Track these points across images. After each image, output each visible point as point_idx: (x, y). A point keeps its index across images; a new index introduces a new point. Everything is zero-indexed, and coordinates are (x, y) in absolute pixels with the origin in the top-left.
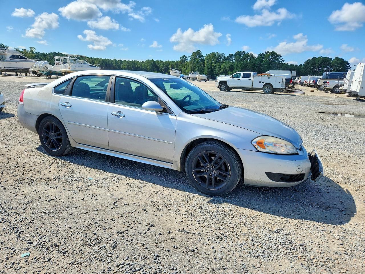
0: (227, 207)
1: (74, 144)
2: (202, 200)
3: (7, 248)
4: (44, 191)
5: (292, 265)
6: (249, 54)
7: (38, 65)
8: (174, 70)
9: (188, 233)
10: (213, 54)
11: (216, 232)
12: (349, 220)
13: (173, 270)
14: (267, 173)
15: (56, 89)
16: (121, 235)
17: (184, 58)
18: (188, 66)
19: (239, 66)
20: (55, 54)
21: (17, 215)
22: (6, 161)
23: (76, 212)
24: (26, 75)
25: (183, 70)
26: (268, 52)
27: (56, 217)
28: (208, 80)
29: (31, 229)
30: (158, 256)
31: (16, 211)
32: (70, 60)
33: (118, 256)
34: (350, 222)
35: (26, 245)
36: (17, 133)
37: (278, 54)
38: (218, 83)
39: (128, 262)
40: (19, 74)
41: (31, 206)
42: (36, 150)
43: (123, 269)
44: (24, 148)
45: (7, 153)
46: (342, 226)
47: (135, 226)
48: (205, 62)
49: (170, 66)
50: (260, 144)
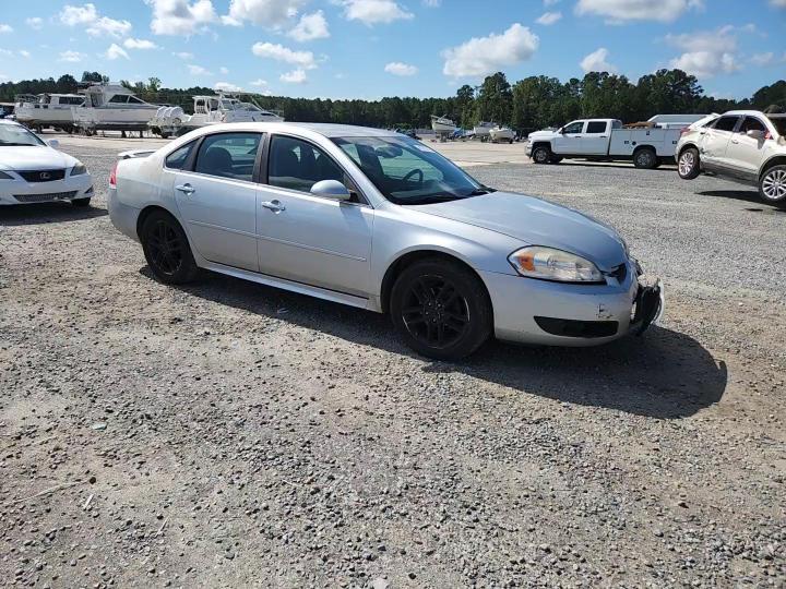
0: (458, 379)
1: (201, 262)
2: (414, 364)
3: (73, 416)
4: (142, 339)
5: (541, 472)
6: (618, 77)
7: (164, 114)
8: (441, 120)
9: (372, 414)
10: (534, 79)
11: (423, 416)
12: (696, 412)
13: (327, 462)
14: (536, 318)
15: (169, 159)
16: (257, 409)
17: (465, 91)
18: (475, 109)
19: (592, 106)
20: (198, 91)
21: (94, 372)
22: (86, 290)
23: (190, 373)
24: (141, 137)
25: (463, 118)
26: (664, 71)
27: (155, 377)
28: (518, 141)
29: (113, 393)
30: (308, 442)
31: (94, 365)
32: (224, 102)
33: (243, 438)
34: (695, 417)
35: (103, 414)
36: (112, 244)
37: (688, 75)
38: (530, 145)
39: (259, 447)
40: (127, 133)
41: (119, 359)
42: (138, 274)
43: (247, 456)
44: (119, 269)
45: (90, 277)
46: (676, 421)
47: (283, 399)
48: (514, 99)
49: (435, 111)
50: (526, 261)
